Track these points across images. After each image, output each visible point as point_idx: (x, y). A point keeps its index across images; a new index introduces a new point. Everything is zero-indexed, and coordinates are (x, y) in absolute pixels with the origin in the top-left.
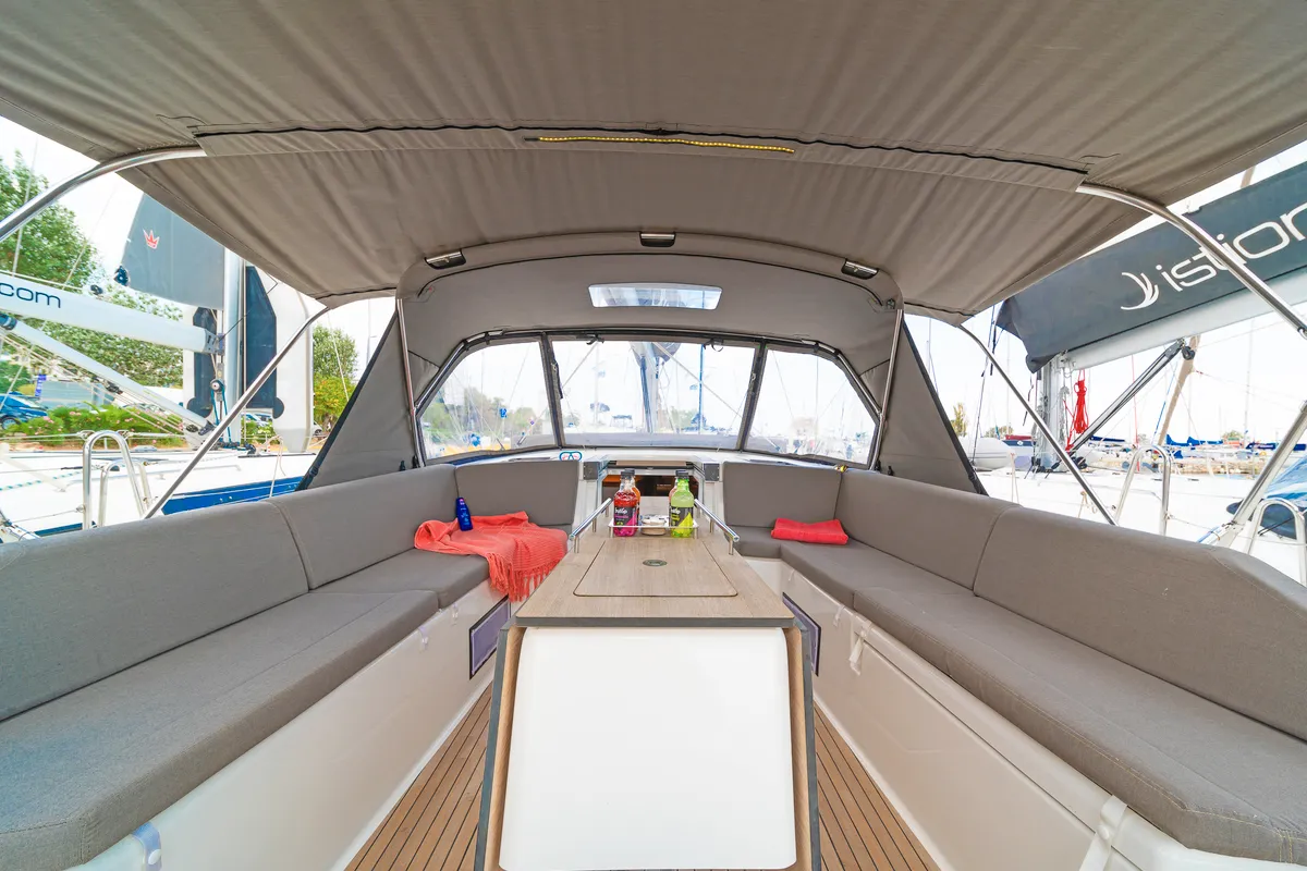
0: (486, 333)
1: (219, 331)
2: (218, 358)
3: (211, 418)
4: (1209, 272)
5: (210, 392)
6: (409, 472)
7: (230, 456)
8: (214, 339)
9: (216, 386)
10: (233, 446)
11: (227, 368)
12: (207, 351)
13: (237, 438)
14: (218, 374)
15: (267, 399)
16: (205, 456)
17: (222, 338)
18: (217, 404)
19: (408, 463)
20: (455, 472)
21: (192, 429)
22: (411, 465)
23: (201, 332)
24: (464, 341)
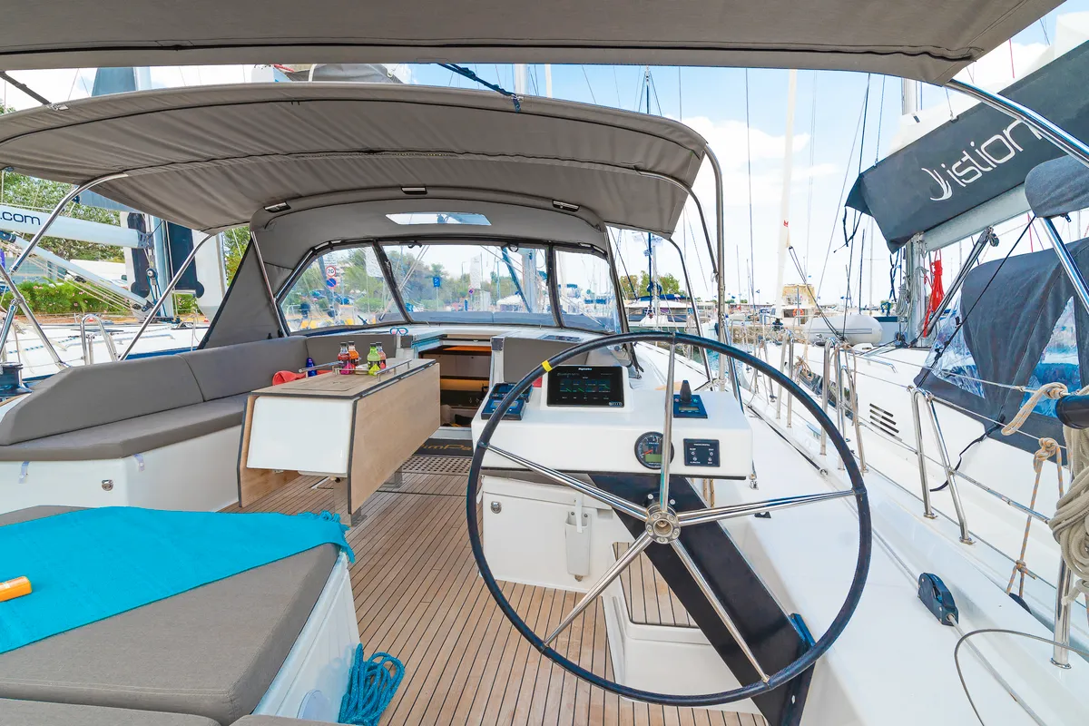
0: (330, 242)
1: (148, 230)
2: (150, 251)
3: (150, 298)
4: (976, 173)
5: (147, 278)
6: (276, 340)
7: (165, 328)
8: (145, 237)
9: (150, 273)
10: (169, 320)
11: (157, 258)
12: (141, 247)
13: (171, 313)
14: (151, 264)
15: (190, 281)
16: (147, 329)
17: (151, 236)
18: (153, 287)
19: (275, 334)
20: (305, 341)
21: (137, 307)
22: (277, 335)
23: (135, 232)
24: (313, 248)
